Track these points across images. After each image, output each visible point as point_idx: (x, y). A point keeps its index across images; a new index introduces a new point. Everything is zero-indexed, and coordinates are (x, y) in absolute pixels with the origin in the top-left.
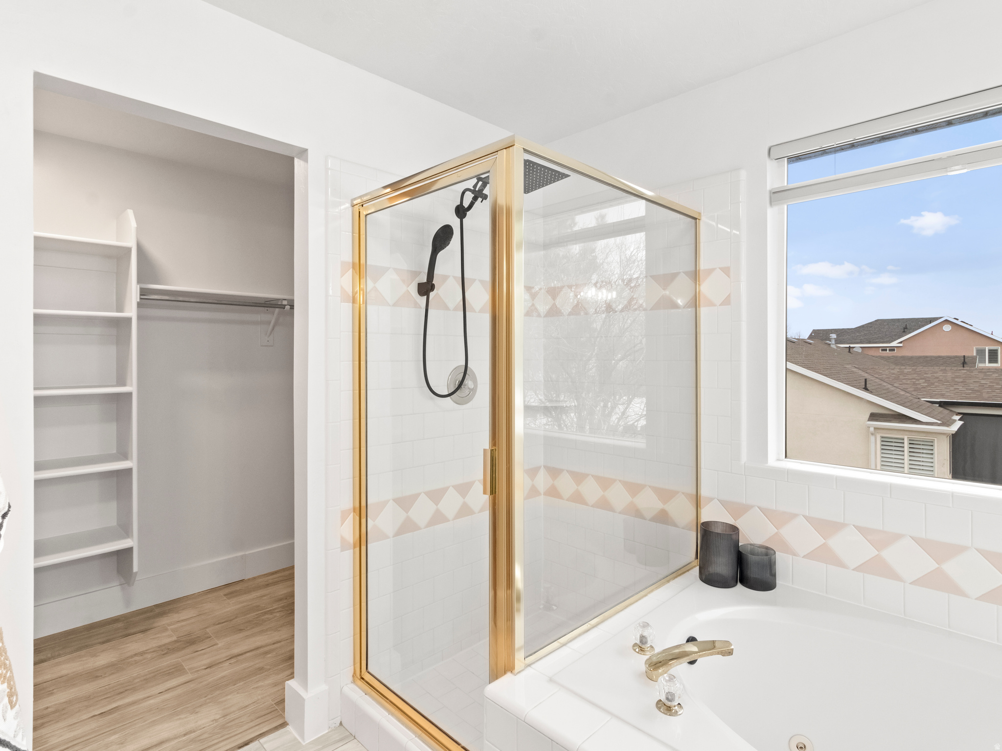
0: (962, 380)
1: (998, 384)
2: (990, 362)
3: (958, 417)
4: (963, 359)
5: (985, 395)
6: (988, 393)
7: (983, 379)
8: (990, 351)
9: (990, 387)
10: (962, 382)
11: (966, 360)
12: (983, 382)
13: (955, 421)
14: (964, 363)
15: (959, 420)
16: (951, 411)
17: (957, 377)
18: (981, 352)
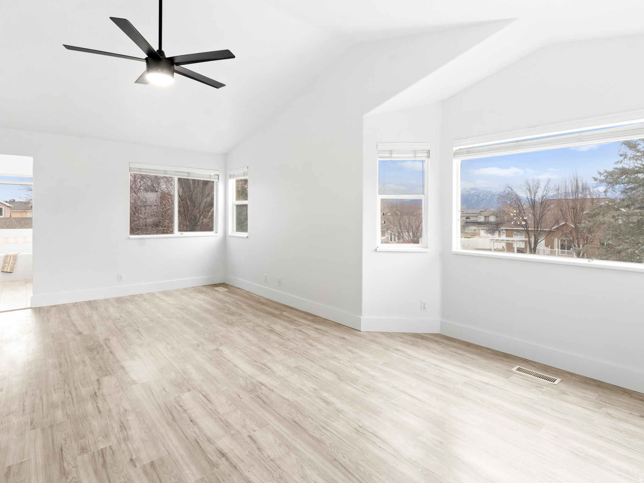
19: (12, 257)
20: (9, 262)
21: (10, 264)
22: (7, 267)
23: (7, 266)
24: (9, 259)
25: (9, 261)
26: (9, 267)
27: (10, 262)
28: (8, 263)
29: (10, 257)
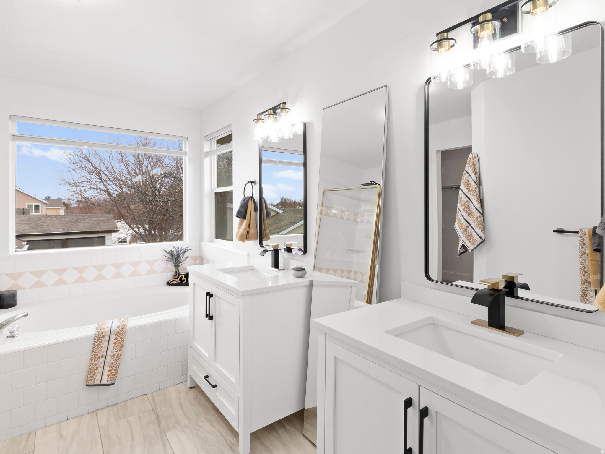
0: (26, 222)
1: (45, 223)
2: (35, 212)
3: (25, 243)
4: (23, 210)
5: (39, 230)
6: (41, 228)
7: (37, 221)
8: (35, 206)
9: (42, 225)
10: (26, 223)
11: (25, 211)
12: (37, 222)
13: (24, 245)
14: (24, 213)
15: (27, 244)
16: (21, 240)
17: (23, 220)
18: (30, 206)
19: (113, 337)
20: (104, 354)
21: (108, 358)
22: (100, 370)
23: (102, 365)
24: (106, 344)
25: (105, 350)
26: (107, 369)
27: (109, 353)
28: (102, 356)
29: (107, 338)
